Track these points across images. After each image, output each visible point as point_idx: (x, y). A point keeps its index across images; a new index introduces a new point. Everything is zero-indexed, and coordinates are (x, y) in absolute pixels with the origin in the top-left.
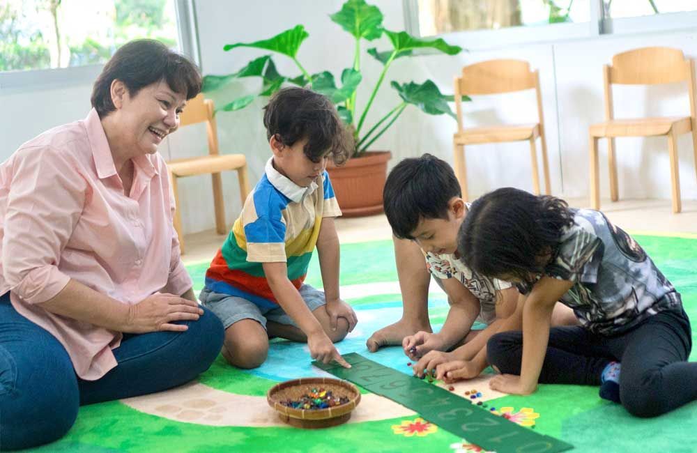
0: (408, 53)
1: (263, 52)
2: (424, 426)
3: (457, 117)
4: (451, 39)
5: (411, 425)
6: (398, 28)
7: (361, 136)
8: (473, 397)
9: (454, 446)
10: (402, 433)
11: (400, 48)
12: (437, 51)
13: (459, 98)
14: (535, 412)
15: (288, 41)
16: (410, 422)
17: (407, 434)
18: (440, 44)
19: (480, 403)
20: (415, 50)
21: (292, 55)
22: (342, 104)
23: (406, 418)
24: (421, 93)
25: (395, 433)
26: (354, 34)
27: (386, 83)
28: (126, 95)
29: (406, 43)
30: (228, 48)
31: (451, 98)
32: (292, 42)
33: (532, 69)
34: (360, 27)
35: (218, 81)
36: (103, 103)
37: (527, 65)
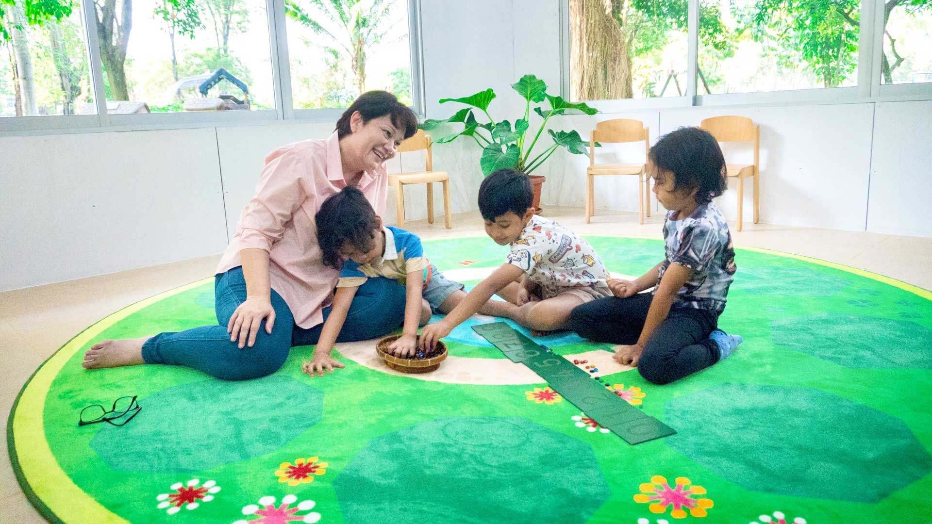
0: (561, 112)
1: (465, 106)
2: (551, 394)
3: (591, 156)
4: (591, 104)
5: (541, 392)
6: (556, 94)
7: (526, 165)
8: (592, 372)
9: (574, 418)
10: (533, 399)
11: (556, 108)
12: (581, 112)
13: (592, 144)
14: (642, 391)
15: (483, 99)
16: (540, 390)
17: (538, 401)
18: (583, 107)
19: (597, 379)
20: (567, 110)
21: (484, 109)
22: (514, 143)
23: (538, 386)
24: (568, 139)
25: (528, 398)
26: (526, 97)
27: (545, 131)
28: (360, 124)
29: (560, 104)
30: (442, 101)
31: (587, 144)
32: (484, 100)
33: (644, 127)
34: (530, 93)
35: (436, 123)
36: (344, 129)
37: (641, 124)
